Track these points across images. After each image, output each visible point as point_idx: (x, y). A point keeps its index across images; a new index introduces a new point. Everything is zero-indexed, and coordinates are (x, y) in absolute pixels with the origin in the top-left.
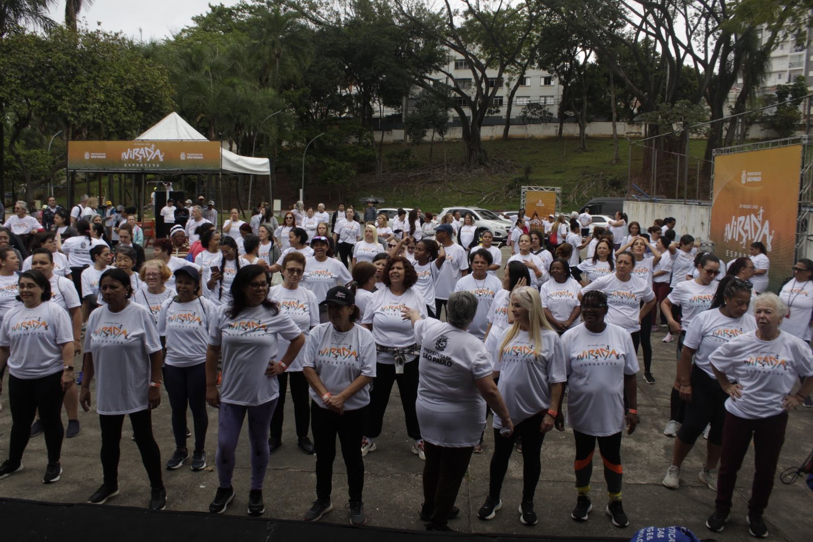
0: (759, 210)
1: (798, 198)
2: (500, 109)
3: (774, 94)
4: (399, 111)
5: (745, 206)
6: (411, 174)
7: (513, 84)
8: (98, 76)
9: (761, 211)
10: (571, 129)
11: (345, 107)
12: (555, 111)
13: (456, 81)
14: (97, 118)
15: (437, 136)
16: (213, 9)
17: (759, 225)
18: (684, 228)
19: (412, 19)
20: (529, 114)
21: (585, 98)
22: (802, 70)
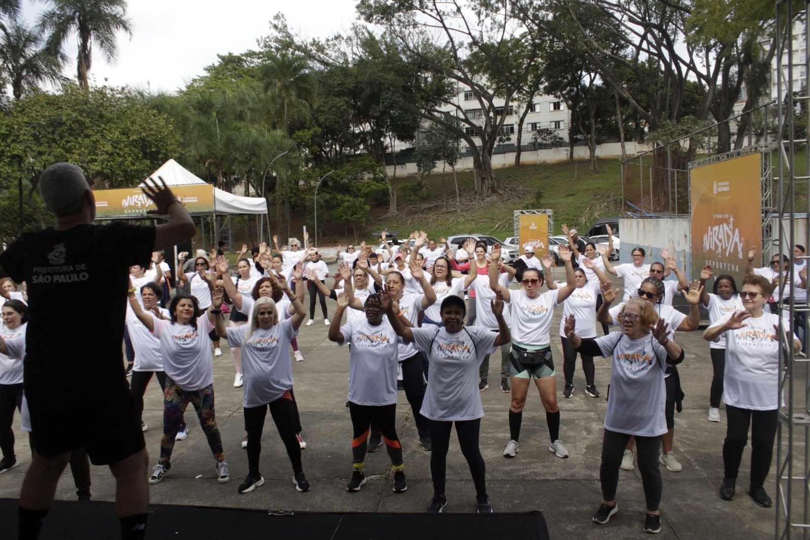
0: (729, 218)
1: (761, 205)
2: (511, 136)
4: (413, 144)
5: (718, 216)
6: (424, 206)
7: (522, 111)
8: (105, 129)
9: (732, 219)
10: (582, 152)
11: (360, 144)
12: (564, 133)
13: (464, 112)
14: (105, 168)
15: (448, 168)
16: (223, 58)
17: (730, 233)
18: (671, 241)
19: (418, 54)
20: (539, 140)
21: (593, 121)
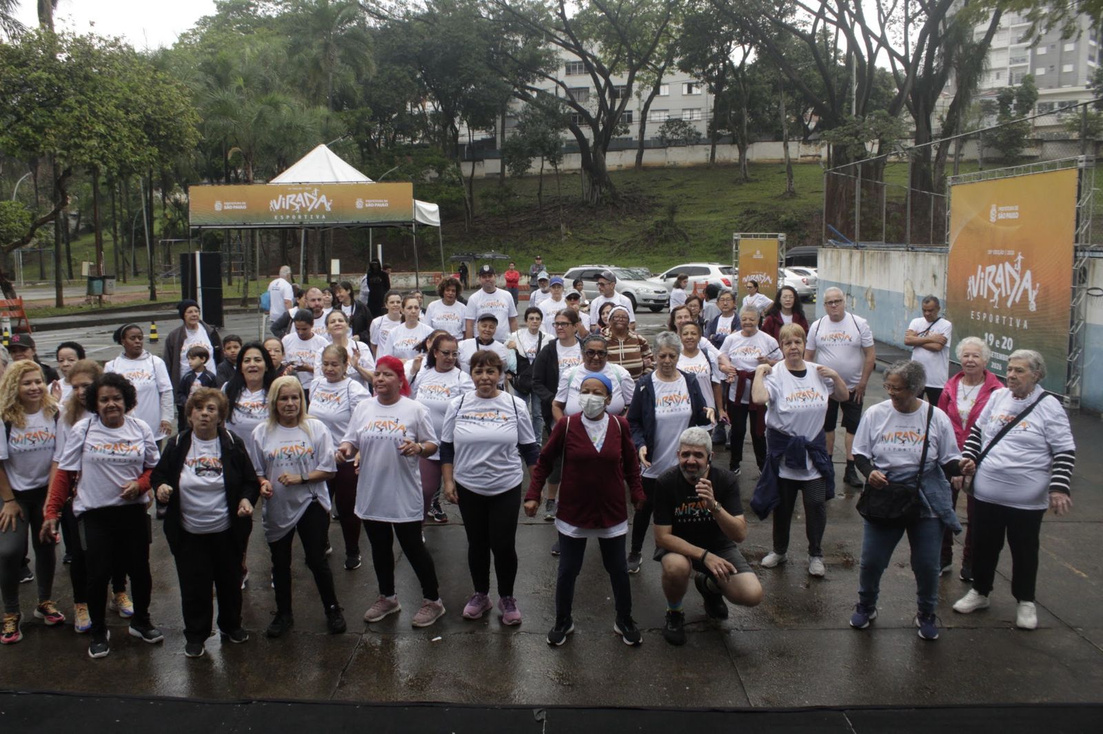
0: (1016, 256)
1: (1073, 239)
2: (630, 128)
3: (995, 99)
4: (491, 134)
5: (996, 252)
7: (646, 94)
9: (1020, 258)
10: (728, 153)
11: (418, 130)
12: (702, 128)
13: (568, 91)
15: (548, 166)
17: (1017, 277)
18: (908, 282)
19: (505, 8)
20: (668, 135)
21: (745, 110)
22: (1026, 67)
